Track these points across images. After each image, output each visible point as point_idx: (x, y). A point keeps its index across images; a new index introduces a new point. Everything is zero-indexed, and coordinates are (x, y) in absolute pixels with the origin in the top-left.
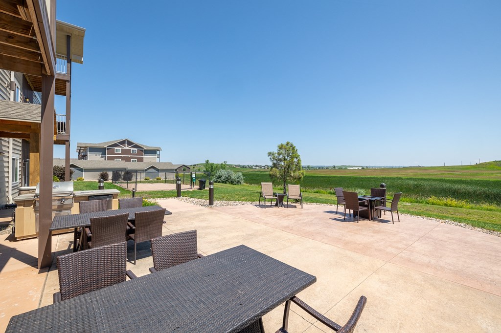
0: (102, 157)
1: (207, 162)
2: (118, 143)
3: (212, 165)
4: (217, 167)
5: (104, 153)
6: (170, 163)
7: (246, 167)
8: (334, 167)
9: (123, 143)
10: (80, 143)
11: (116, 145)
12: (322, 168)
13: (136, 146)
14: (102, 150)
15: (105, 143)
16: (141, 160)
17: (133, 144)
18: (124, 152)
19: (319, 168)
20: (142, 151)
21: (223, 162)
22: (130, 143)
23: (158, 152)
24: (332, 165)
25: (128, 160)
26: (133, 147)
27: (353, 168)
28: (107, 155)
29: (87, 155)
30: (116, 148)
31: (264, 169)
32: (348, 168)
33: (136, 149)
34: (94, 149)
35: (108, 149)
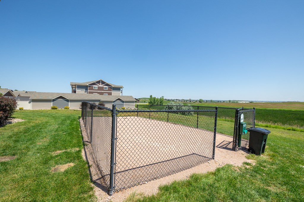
0: (85, 92)
1: (151, 96)
2: (96, 82)
3: (155, 98)
4: (158, 100)
5: (87, 89)
6: (131, 96)
7: (170, 100)
8: (230, 101)
9: (98, 82)
10: (72, 83)
11: (94, 84)
12: (220, 102)
13: (107, 85)
14: (85, 87)
15: (87, 83)
16: (110, 94)
17: (105, 83)
18: (100, 88)
19: (218, 102)
20: (111, 88)
21: (161, 97)
22: (103, 83)
23: (121, 89)
24: (228, 100)
25: (102, 94)
26: (106, 85)
27: (242, 102)
28: (88, 91)
29: (76, 91)
30: (94, 86)
31: (182, 101)
32: (239, 102)
33: (107, 87)
34: (80, 87)
35: (89, 86)
